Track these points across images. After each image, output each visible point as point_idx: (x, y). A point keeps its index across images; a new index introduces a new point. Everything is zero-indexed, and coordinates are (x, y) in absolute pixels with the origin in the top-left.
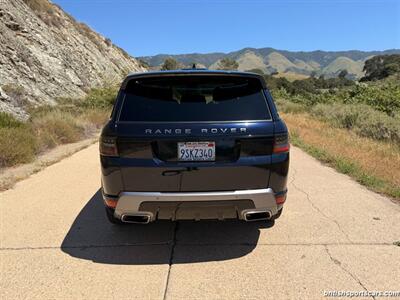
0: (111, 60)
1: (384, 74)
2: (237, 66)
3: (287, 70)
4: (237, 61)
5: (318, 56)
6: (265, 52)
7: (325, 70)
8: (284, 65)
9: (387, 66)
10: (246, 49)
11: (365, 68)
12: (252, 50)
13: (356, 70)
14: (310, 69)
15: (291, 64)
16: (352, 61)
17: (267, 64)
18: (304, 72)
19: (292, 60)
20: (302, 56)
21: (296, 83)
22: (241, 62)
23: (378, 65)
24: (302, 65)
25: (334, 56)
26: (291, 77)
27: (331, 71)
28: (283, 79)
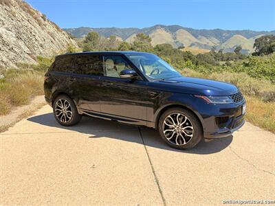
0: (49, 33)
1: (270, 51)
2: (150, 40)
3: (192, 45)
4: (150, 36)
5: (217, 33)
6: (173, 29)
7: (223, 45)
8: (190, 41)
9: (272, 44)
10: (157, 25)
11: (255, 45)
12: (162, 26)
13: (249, 46)
14: (211, 44)
15: (195, 40)
16: (245, 39)
17: (175, 39)
18: (206, 46)
19: (196, 37)
20: (204, 33)
21: (199, 56)
22: (153, 37)
23: (266, 43)
24: (204, 41)
25: (231, 34)
26: (195, 51)
27: (229, 46)
28: (188, 53)
